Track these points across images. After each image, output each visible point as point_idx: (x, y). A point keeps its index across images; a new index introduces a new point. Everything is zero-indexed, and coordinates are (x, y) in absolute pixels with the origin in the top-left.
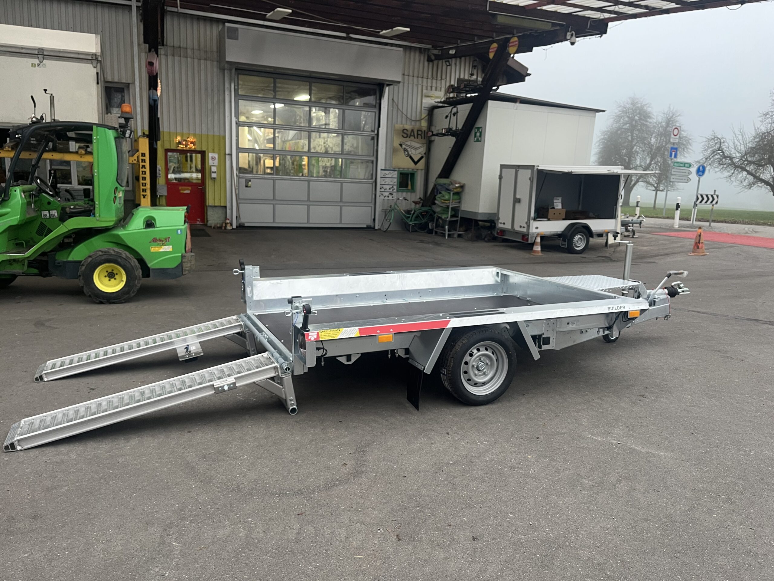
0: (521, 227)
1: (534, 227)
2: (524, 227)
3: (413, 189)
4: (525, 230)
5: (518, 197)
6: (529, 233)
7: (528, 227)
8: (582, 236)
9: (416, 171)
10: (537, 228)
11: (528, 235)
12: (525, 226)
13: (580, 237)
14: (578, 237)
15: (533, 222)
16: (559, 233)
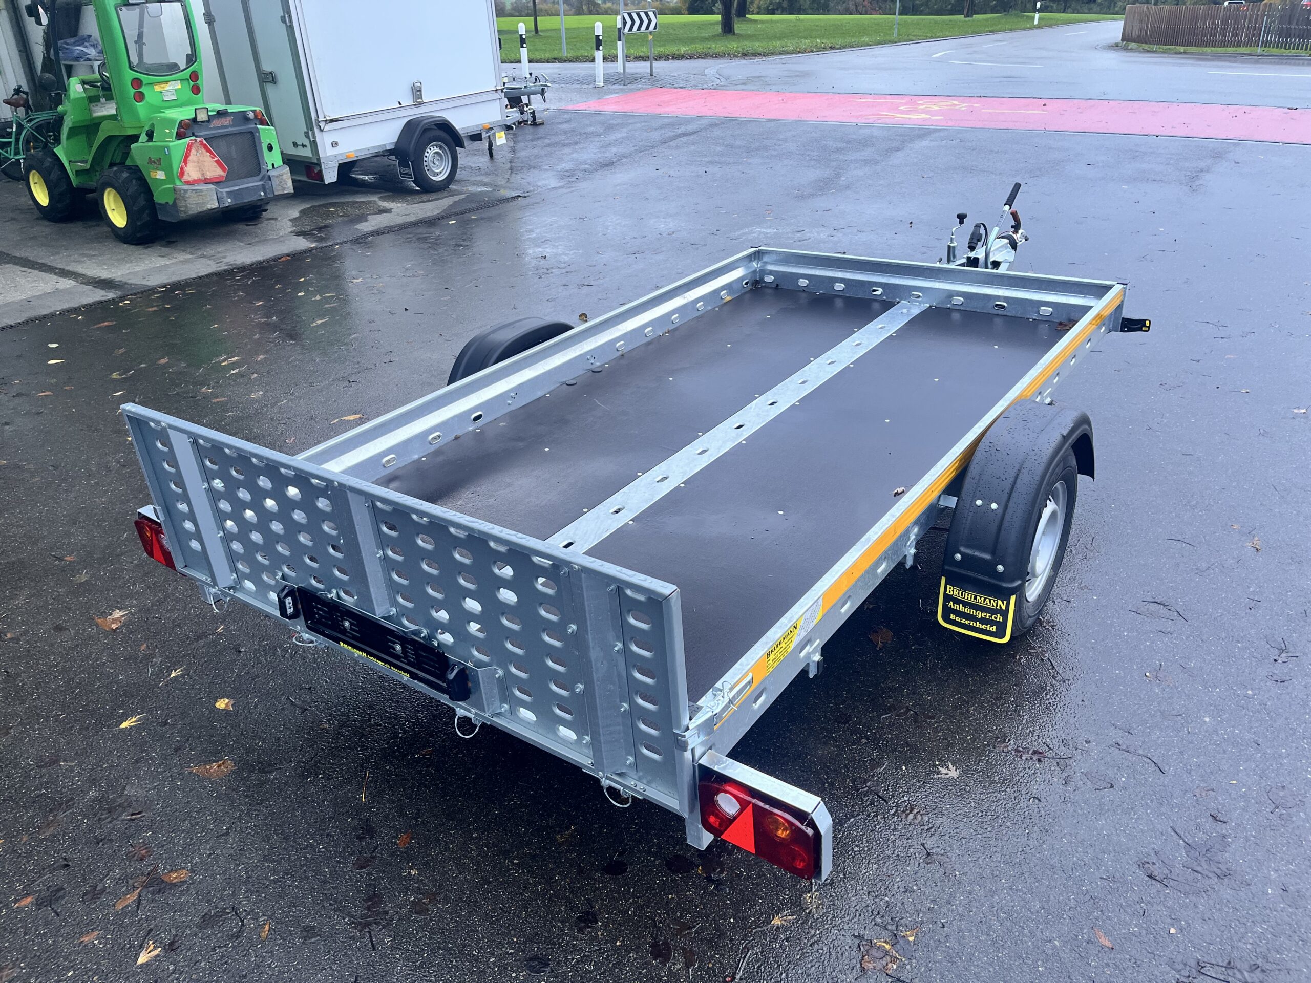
0: (295, 145)
1: (328, 145)
2: (304, 146)
4: (307, 153)
5: (267, 67)
6: (319, 159)
7: (314, 144)
8: (441, 148)
10: (334, 144)
11: (319, 165)
12: (307, 142)
13: (438, 150)
14: (431, 152)
15: (321, 130)
16: (388, 148)
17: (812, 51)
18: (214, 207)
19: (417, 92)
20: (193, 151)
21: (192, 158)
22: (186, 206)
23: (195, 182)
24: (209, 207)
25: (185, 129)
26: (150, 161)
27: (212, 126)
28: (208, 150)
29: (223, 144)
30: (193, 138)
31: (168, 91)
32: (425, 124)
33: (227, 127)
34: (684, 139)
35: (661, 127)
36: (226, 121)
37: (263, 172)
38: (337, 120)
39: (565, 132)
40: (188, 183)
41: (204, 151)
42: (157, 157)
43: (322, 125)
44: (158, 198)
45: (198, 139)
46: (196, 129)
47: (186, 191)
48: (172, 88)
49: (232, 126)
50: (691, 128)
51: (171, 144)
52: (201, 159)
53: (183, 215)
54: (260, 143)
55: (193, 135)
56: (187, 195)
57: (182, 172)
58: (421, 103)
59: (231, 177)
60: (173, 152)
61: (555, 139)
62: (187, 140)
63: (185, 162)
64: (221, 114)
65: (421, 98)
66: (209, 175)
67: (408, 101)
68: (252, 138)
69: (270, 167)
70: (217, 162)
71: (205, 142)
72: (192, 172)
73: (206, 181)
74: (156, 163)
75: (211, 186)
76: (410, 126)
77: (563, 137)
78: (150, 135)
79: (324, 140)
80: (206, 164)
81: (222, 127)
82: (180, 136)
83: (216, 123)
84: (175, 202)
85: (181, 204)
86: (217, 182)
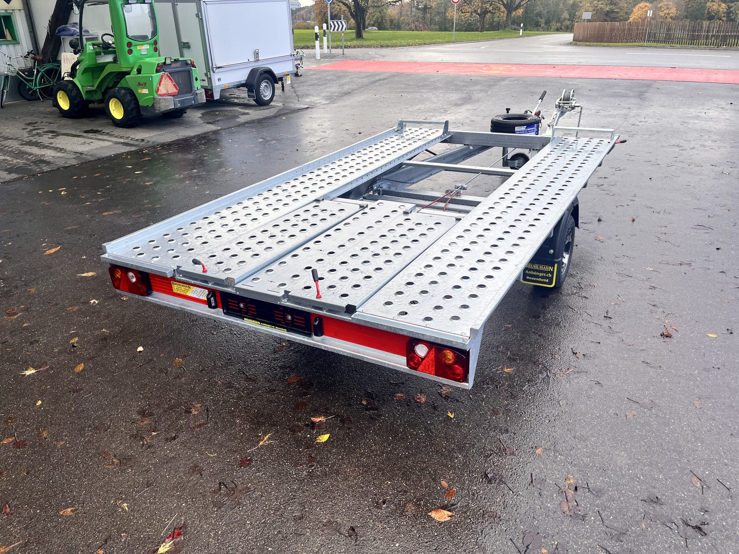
1: (216, 80)
2: (203, 80)
3: (15, 40)
4: (206, 84)
6: (212, 87)
7: (210, 79)
8: (267, 83)
9: (12, 13)
10: (219, 80)
11: (212, 90)
12: (206, 78)
13: (266, 84)
14: (263, 85)
15: (214, 72)
16: (243, 83)
17: (416, 45)
18: (172, 108)
19: (256, 54)
20: (163, 79)
21: (162, 83)
22: (160, 107)
23: (164, 95)
24: (170, 107)
25: (160, 68)
26: (139, 84)
27: (172, 67)
28: (170, 79)
29: (176, 76)
30: (164, 72)
31: (143, 49)
32: (261, 71)
33: (178, 68)
34: (382, 82)
35: (367, 77)
36: (178, 64)
37: (193, 91)
38: (221, 67)
39: (316, 79)
40: (160, 95)
41: (168, 79)
42: (144, 82)
43: (214, 69)
44: (142, 103)
45: (166, 73)
46: (165, 68)
47: (160, 99)
48: (145, 48)
49: (180, 67)
50: (382, 77)
51: (153, 75)
52: (167, 83)
53: (157, 111)
54: (193, 77)
55: (164, 71)
56: (161, 101)
57: (158, 90)
58: (259, 60)
59: (180, 93)
60: (154, 79)
61: (312, 82)
62: (161, 74)
63: (160, 84)
64: (176, 61)
65: (258, 58)
66: (170, 92)
67: (252, 59)
68: (189, 73)
69: (196, 89)
70: (174, 85)
71: (169, 75)
72: (163, 90)
73: (169, 95)
74: (143, 85)
75: (172, 97)
76: (253, 72)
77: (316, 82)
78: (139, 71)
79: (215, 77)
80: (169, 86)
81: (176, 68)
82: (157, 71)
83: (174, 65)
84: (153, 105)
85: (157, 106)
86: (173, 95)
